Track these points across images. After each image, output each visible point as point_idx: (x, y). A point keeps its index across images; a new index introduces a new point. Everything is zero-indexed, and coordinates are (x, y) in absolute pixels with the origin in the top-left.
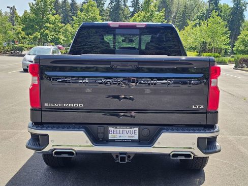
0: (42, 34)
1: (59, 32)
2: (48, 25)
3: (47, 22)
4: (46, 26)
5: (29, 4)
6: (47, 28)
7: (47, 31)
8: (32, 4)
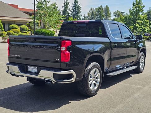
0: (135, 27)
1: (146, 25)
2: (139, 21)
3: (139, 20)
4: (137, 22)
5: (129, 9)
6: (138, 23)
7: (138, 25)
8: (131, 10)
